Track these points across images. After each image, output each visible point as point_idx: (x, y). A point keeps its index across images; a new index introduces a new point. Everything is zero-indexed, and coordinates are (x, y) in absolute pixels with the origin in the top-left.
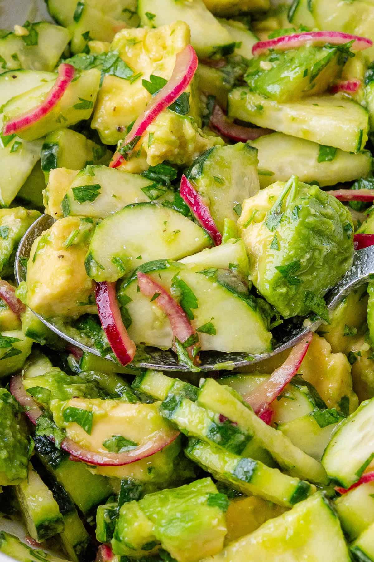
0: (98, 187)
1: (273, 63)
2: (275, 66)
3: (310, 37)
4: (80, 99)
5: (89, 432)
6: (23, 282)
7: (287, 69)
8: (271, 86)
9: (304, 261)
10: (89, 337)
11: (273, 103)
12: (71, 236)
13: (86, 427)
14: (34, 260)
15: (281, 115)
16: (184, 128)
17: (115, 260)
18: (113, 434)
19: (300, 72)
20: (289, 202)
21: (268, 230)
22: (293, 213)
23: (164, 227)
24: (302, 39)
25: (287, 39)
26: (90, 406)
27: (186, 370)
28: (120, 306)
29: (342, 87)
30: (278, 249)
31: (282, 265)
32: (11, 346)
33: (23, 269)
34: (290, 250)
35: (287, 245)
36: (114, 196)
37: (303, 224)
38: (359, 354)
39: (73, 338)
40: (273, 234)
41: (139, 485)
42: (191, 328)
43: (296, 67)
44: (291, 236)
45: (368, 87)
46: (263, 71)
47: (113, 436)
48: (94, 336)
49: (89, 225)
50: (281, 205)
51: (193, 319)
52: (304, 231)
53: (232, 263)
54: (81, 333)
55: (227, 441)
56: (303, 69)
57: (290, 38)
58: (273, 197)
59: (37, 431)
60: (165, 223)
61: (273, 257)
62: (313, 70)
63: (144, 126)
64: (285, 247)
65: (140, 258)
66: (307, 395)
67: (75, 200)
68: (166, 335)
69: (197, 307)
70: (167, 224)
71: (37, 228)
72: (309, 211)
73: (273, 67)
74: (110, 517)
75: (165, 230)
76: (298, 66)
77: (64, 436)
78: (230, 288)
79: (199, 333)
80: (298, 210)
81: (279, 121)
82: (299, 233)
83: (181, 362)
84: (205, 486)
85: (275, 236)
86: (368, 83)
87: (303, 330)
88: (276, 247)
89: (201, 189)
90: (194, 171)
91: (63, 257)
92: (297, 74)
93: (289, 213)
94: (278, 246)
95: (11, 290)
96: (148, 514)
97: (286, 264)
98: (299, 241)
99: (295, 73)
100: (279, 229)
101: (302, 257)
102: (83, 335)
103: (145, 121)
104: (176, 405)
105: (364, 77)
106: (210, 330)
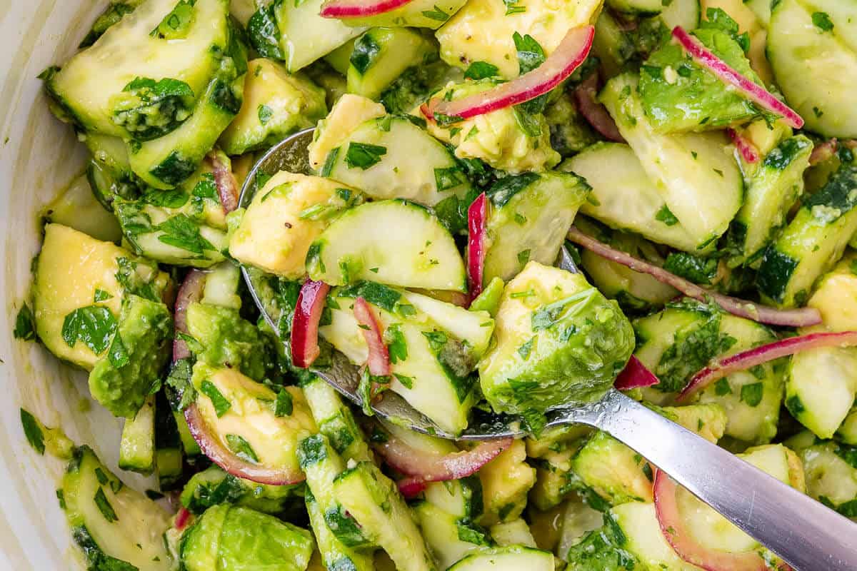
0: (382, 151)
1: (680, 79)
2: (679, 84)
3: (735, 81)
4: (435, 7)
5: (219, 415)
6: (243, 209)
7: (689, 103)
8: (659, 109)
9: (543, 385)
10: (279, 307)
11: (649, 128)
12: (312, 210)
13: (218, 411)
14: (263, 199)
15: (649, 146)
16: (517, 141)
17: (345, 266)
18: (240, 435)
19: (699, 115)
20: (569, 314)
21: (530, 326)
22: (566, 332)
23: (423, 248)
24: (727, 77)
25: (713, 61)
26: (232, 397)
27: (359, 404)
28: (326, 306)
29: (739, 143)
30: (525, 357)
31: (518, 380)
32: (202, 252)
33: (255, 186)
34: (536, 369)
35: (536, 362)
36: (396, 170)
37: (567, 350)
38: (554, 469)
39: (261, 301)
40: (532, 335)
41: (243, 489)
42: (389, 369)
43: (698, 108)
44: (548, 355)
45: (765, 169)
46: (664, 80)
47: (240, 437)
48: (286, 309)
49: (342, 203)
50: (561, 309)
51: (395, 364)
52: (564, 359)
53: (468, 340)
54: (274, 298)
55: (342, 533)
56: (706, 115)
57: (716, 65)
58: (559, 289)
59: (171, 376)
60: (428, 243)
61: (515, 363)
62: (715, 122)
63: (474, 112)
64: (533, 361)
65: (376, 270)
66: (466, 500)
67: (345, 160)
68: (361, 355)
69: (404, 359)
70: (430, 245)
71: (298, 140)
72: (583, 340)
73: (676, 84)
74: (201, 494)
75: (422, 253)
76: (701, 109)
77: (193, 400)
78: (448, 369)
79: (395, 377)
80: (572, 332)
81: (643, 148)
82: (557, 358)
83: (358, 391)
84: (300, 549)
85: (532, 342)
86: (768, 164)
87: (506, 430)
88: (524, 353)
89: (491, 225)
90: (499, 195)
91: (290, 227)
92: (694, 117)
93: (562, 327)
94: (526, 355)
95: (232, 193)
96: (221, 553)
97: (522, 381)
98: (552, 365)
99: (693, 114)
100: (542, 334)
101: (544, 380)
102: (274, 302)
103: (478, 108)
104: (316, 457)
105: (768, 153)
106: (407, 383)
